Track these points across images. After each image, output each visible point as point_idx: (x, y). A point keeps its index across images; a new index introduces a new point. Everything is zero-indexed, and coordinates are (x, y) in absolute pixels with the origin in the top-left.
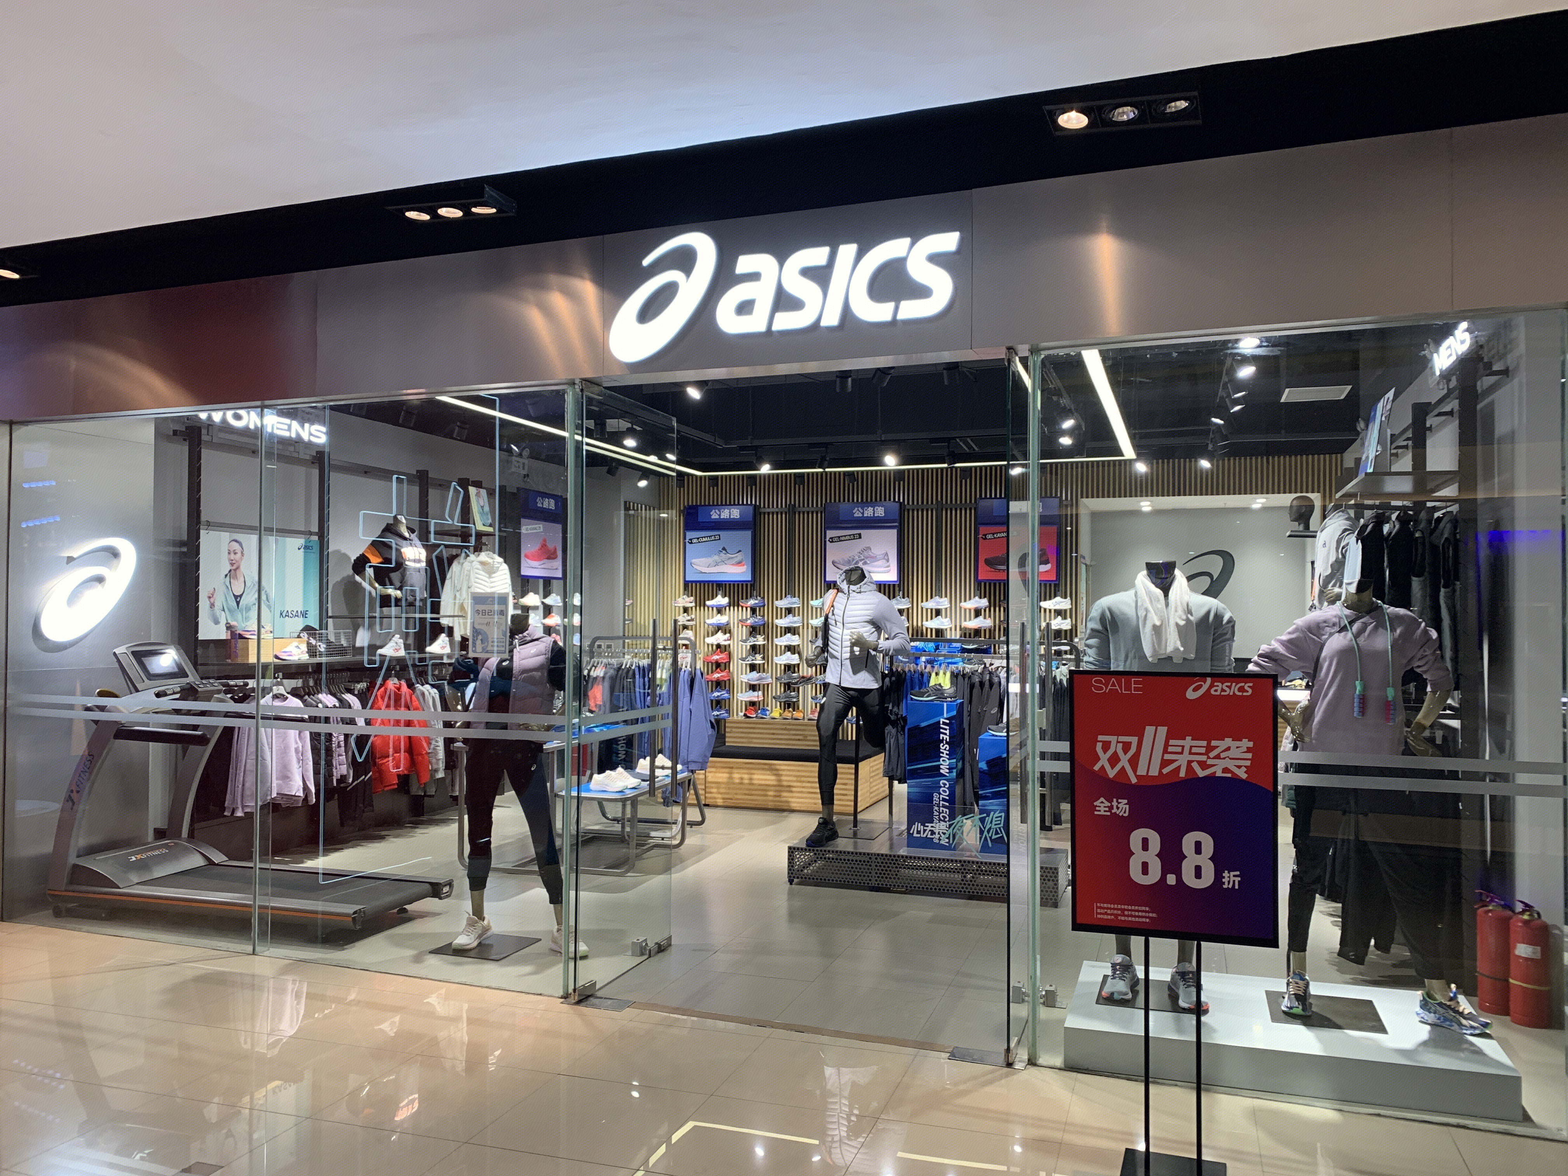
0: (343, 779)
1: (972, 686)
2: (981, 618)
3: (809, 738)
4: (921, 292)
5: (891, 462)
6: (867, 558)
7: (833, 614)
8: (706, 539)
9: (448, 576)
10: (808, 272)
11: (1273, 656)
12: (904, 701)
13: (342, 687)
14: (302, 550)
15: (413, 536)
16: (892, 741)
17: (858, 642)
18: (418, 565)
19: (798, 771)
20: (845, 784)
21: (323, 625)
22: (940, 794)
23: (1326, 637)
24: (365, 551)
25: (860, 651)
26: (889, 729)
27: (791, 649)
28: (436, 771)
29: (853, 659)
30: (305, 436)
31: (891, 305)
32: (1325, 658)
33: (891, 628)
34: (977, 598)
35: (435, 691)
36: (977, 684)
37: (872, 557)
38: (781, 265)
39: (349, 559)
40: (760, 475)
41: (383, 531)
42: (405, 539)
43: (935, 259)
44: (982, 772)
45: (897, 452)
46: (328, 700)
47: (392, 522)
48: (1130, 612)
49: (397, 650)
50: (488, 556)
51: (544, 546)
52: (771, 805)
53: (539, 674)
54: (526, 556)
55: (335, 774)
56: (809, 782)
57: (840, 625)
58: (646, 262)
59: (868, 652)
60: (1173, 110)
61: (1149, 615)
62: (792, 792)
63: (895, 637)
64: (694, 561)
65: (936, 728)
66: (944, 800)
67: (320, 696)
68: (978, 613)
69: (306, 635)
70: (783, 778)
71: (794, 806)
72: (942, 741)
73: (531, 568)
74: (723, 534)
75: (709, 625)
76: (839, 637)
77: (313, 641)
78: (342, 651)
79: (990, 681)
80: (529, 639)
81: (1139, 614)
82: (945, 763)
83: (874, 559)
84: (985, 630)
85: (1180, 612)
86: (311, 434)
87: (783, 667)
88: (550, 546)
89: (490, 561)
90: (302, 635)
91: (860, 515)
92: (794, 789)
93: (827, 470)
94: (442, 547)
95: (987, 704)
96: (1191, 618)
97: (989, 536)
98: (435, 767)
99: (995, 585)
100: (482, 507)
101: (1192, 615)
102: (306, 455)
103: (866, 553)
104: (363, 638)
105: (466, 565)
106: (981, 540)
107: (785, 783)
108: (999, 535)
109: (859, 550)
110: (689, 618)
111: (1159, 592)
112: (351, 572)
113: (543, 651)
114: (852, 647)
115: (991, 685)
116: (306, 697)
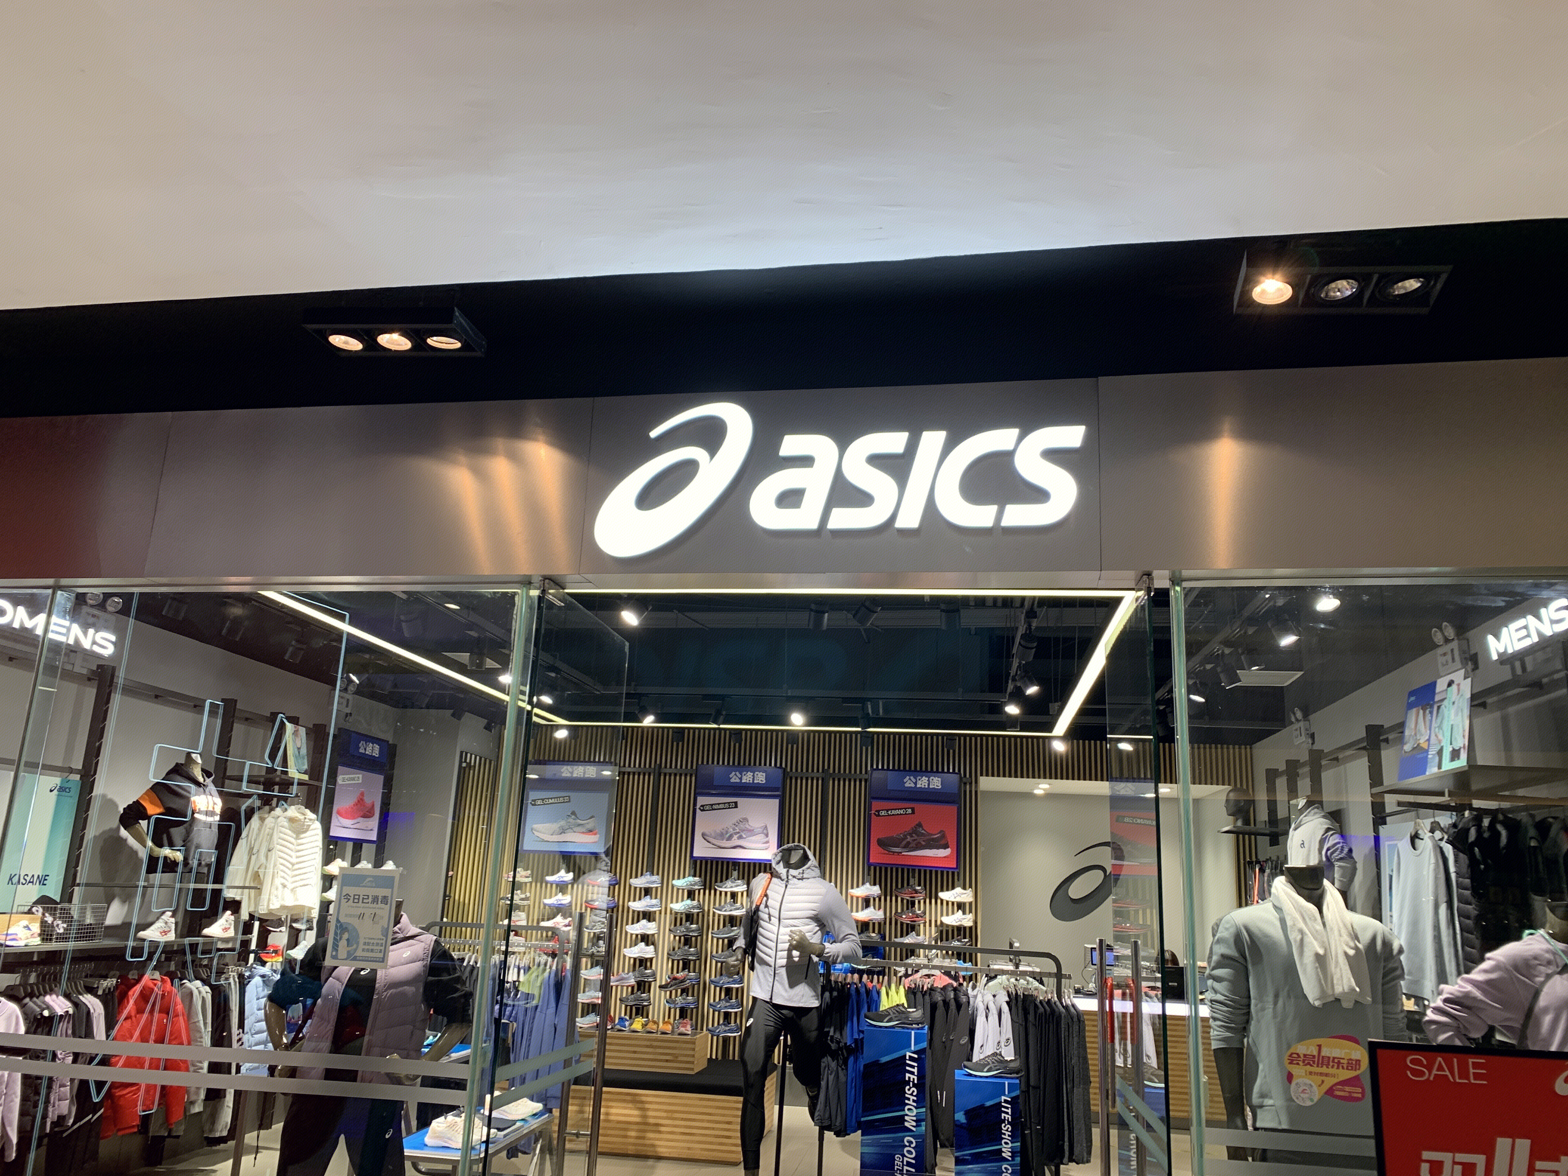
0: (62, 1119)
1: (934, 1007)
2: (871, 909)
3: (680, 1059)
4: (1038, 495)
5: (797, 720)
6: (743, 831)
7: (766, 906)
8: (553, 801)
9: (244, 834)
10: (877, 460)
11: (1468, 1003)
12: (849, 1024)
13: (81, 985)
14: (55, 792)
15: (209, 781)
16: (831, 1078)
17: (800, 945)
18: (210, 819)
19: (670, 1104)
20: (729, 1123)
21: (67, 896)
22: (903, 1156)
23: (1542, 979)
24: (141, 797)
25: (800, 957)
26: (827, 1061)
27: (646, 939)
28: (192, 1103)
29: (791, 967)
30: (86, 644)
31: (993, 509)
32: (1546, 1010)
33: (840, 927)
34: (868, 885)
35: (207, 989)
36: (941, 1004)
37: (750, 831)
38: (843, 448)
39: (116, 806)
40: (642, 728)
41: (168, 773)
42: (198, 784)
43: (1054, 455)
44: (958, 1126)
45: (804, 710)
46: (59, 1004)
47: (182, 761)
48: (1276, 932)
49: (165, 933)
50: (298, 810)
51: (360, 801)
52: (631, 1149)
53: (413, 989)
54: (338, 813)
55: (50, 1114)
56: (682, 1119)
57: (775, 920)
58: (654, 434)
59: (810, 958)
60: (1402, 292)
61: (1306, 940)
62: (660, 1132)
63: (844, 939)
64: (535, 826)
65: (900, 1064)
66: (909, 1164)
67: (48, 998)
68: (867, 902)
69: (41, 910)
70: (650, 1113)
71: (663, 1151)
72: (908, 1083)
73: (343, 828)
74: (573, 795)
75: (545, 905)
76: (773, 937)
77: (49, 919)
78: (86, 932)
79: (956, 999)
80: (401, 936)
81: (1291, 938)
82: (911, 1114)
83: (751, 832)
84: (874, 924)
85: (1346, 938)
86: (94, 643)
87: (632, 961)
88: (368, 800)
89: (302, 817)
90: (34, 909)
91: (738, 781)
92: (663, 1129)
93: (722, 726)
94: (255, 797)
95: (954, 1030)
96: (1360, 946)
97: (883, 813)
98: (193, 1098)
99: (886, 869)
100: (299, 749)
101: (1359, 942)
102: (80, 668)
103: (742, 826)
104: (115, 914)
105: (269, 820)
106: (873, 816)
107: (652, 1121)
108: (894, 812)
109: (734, 821)
110: (523, 896)
111: (1311, 907)
112: (115, 822)
113: (421, 956)
114: (789, 951)
115: (959, 1006)
116: (27, 1000)
